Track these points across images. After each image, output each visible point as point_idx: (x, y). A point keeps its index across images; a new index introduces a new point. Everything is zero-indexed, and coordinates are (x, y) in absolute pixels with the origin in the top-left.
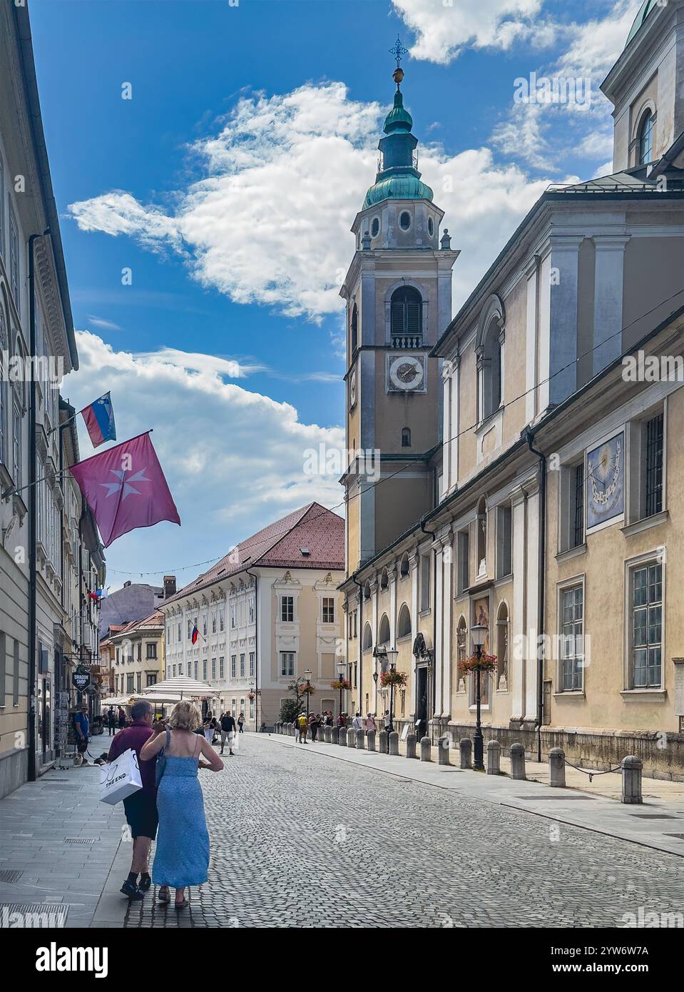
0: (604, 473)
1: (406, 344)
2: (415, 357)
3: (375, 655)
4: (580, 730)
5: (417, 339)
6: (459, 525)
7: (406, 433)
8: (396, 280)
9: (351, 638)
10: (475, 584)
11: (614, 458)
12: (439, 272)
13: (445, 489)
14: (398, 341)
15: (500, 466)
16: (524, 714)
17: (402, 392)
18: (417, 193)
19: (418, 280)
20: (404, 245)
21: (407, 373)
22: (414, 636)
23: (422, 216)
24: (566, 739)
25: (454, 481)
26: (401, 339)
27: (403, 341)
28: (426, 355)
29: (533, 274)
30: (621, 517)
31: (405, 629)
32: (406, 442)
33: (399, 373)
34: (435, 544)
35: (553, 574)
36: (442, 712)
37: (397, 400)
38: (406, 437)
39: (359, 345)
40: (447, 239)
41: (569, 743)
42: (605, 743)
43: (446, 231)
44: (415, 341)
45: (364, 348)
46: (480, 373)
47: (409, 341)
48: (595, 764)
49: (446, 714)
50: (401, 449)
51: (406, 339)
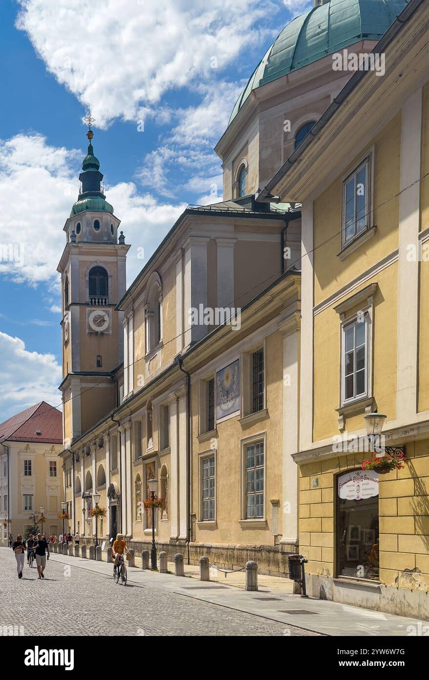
0: (227, 384)
1: (98, 302)
2: (104, 311)
3: (83, 497)
4: (214, 544)
5: (105, 299)
6: (136, 417)
7: (99, 359)
8: (92, 262)
9: (67, 487)
10: (146, 454)
11: (233, 375)
12: (118, 257)
13: (126, 394)
14: (93, 301)
15: (161, 380)
16: (179, 535)
17: (97, 333)
18: (103, 208)
19: (106, 262)
20: (96, 240)
21: (100, 321)
22: (108, 486)
23: (107, 223)
24: (205, 550)
25: (131, 389)
26: (95, 299)
27: (97, 301)
28: (110, 310)
29: (179, 260)
30: (238, 413)
31: (102, 481)
32: (99, 364)
33: (95, 321)
34: (120, 429)
35: (197, 448)
36: (127, 533)
37: (93, 338)
38: (99, 361)
39: (70, 302)
40: (123, 237)
41: (207, 553)
42: (230, 552)
43: (122, 233)
44: (104, 301)
45: (73, 304)
46: (147, 321)
47: (100, 301)
48: (223, 566)
49: (129, 534)
50: (95, 369)
51: (99, 299)
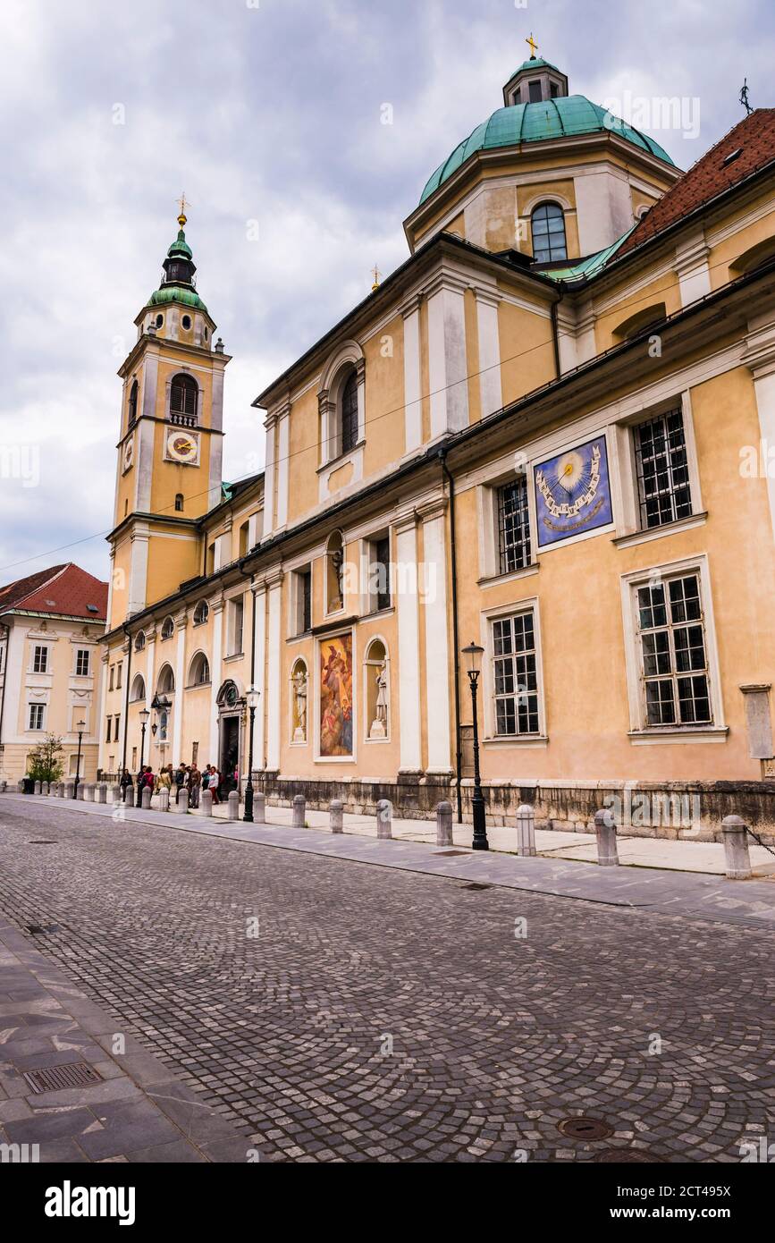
1: (183, 421)
2: (190, 434)
5: (193, 420)
7: (180, 499)
8: (176, 368)
12: (214, 370)
14: (176, 417)
17: (178, 463)
18: (196, 304)
19: (195, 371)
20: (184, 340)
21: (182, 447)
23: (200, 325)
26: (178, 417)
27: (181, 418)
28: (199, 434)
32: (178, 507)
33: (176, 446)
37: (173, 468)
38: (180, 502)
39: (139, 414)
40: (220, 345)
43: (218, 339)
44: (190, 420)
47: (186, 420)
50: (172, 513)
51: (183, 418)
